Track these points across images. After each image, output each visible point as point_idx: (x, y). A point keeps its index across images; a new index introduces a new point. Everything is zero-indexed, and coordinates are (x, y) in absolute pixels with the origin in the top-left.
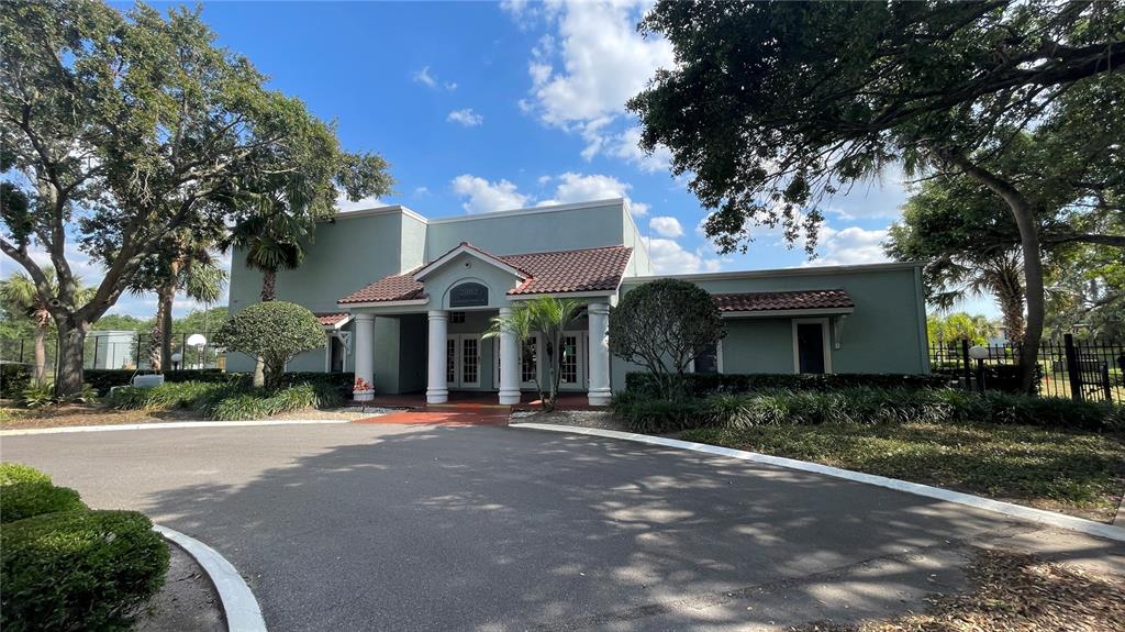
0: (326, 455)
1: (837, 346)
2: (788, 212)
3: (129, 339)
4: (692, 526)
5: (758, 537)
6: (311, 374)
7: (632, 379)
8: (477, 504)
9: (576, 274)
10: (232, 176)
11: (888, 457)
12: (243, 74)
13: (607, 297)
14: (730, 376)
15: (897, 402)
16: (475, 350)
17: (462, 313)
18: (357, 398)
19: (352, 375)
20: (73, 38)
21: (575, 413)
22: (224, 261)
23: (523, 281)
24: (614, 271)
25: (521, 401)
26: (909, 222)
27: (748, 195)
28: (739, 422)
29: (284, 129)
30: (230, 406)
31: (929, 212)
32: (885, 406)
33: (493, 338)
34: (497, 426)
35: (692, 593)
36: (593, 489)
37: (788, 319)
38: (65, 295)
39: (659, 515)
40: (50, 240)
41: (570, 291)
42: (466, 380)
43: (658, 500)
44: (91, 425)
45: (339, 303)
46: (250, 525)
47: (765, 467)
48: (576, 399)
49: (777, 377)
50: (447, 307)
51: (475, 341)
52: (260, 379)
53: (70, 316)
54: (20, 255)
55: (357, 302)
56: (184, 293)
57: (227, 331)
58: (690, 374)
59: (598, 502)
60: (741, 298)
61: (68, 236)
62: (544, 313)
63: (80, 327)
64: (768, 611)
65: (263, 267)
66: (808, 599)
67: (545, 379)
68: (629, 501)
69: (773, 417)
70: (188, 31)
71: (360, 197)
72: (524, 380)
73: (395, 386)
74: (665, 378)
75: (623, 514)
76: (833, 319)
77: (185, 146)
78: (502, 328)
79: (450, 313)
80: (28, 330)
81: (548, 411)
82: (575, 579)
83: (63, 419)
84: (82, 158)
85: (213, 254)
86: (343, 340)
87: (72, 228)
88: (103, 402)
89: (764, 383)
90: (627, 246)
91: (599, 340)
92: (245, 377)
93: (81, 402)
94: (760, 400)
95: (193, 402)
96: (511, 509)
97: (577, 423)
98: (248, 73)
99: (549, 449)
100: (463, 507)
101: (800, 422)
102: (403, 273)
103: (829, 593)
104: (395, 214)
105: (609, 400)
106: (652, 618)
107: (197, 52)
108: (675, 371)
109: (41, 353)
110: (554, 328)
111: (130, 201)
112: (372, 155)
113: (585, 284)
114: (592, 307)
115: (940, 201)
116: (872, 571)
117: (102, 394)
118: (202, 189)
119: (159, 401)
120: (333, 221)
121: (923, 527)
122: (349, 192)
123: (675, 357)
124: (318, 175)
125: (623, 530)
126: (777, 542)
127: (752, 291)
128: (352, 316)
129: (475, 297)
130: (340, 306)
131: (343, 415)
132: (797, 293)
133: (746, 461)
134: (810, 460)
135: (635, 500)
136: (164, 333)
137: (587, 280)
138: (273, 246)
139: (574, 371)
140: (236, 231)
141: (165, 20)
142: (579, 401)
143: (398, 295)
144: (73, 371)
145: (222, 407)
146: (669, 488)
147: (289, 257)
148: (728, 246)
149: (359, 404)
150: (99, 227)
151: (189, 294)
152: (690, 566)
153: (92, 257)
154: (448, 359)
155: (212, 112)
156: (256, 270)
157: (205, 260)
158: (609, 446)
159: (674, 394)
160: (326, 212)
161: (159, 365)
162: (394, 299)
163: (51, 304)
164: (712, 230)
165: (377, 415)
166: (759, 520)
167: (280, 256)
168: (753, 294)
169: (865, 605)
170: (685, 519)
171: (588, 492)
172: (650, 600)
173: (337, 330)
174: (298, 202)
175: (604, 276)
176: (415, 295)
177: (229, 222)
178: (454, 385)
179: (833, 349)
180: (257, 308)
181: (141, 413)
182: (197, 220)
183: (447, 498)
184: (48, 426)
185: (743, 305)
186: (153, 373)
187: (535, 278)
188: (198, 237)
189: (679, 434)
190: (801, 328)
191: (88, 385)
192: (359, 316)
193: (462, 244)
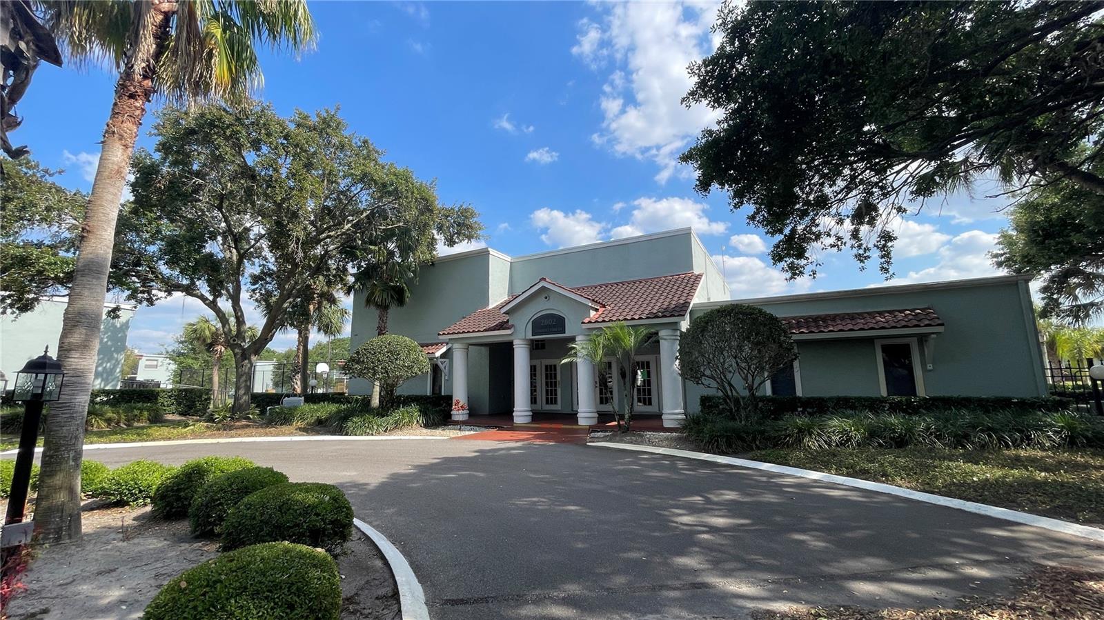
0: (432, 464)
1: (930, 367)
2: (855, 235)
3: (271, 368)
4: (746, 531)
5: (809, 543)
6: (417, 396)
7: (705, 400)
8: (559, 505)
9: (647, 302)
10: (356, 233)
11: (974, 482)
12: (365, 152)
13: (676, 323)
14: (809, 399)
15: (998, 427)
16: (555, 375)
17: (543, 340)
18: (455, 418)
19: (450, 398)
20: (256, 145)
21: (649, 434)
22: (346, 301)
23: (597, 310)
24: (683, 298)
25: (599, 422)
26: (1019, 229)
27: (813, 220)
28: (812, 443)
29: (396, 194)
30: (356, 423)
31: (1040, 218)
32: (982, 431)
33: (571, 363)
34: (577, 444)
35: (735, 577)
36: (661, 499)
37: (870, 341)
38: (240, 334)
39: (720, 521)
40: (231, 290)
41: (640, 318)
42: (547, 403)
43: (720, 510)
44: (259, 436)
45: (439, 334)
46: (388, 511)
47: (834, 486)
48: (651, 421)
49: (859, 399)
50: (530, 336)
51: (555, 366)
52: (375, 402)
53: (244, 350)
54: (213, 305)
55: (454, 333)
56: (316, 328)
57: (354, 360)
58: (766, 397)
59: (665, 509)
60: (816, 319)
61: (243, 288)
62: (617, 339)
63: (249, 359)
64: (803, 595)
65: (378, 306)
66: (842, 589)
67: (620, 401)
68: (692, 509)
69: (849, 439)
70: (329, 126)
71: (455, 243)
72: (601, 402)
73: (486, 409)
74: (737, 401)
75: (686, 519)
76: (922, 339)
77: (325, 212)
78: (579, 354)
79: (532, 341)
80: (206, 361)
81: (624, 432)
82: (637, 562)
83: (239, 432)
84: (251, 226)
85: (339, 295)
86: (442, 367)
87: (245, 281)
88: (262, 419)
89: (844, 405)
90: (696, 272)
91: (670, 366)
92: (364, 400)
93: (249, 418)
94: (835, 422)
95: (327, 420)
96: (588, 511)
97: (650, 443)
98: (369, 151)
99: (622, 464)
100: (546, 507)
101: (880, 445)
102: (491, 306)
103: (865, 588)
104: (483, 255)
105: (683, 423)
106: (699, 591)
107: (335, 140)
108: (746, 393)
109: (216, 379)
110: (626, 354)
111: (287, 258)
112: (464, 207)
113: (655, 311)
114: (662, 333)
115: (1054, 205)
116: (915, 576)
117: (263, 412)
118: (333, 244)
119: (303, 419)
120: (433, 265)
121: (987, 545)
122: (446, 239)
123: (746, 379)
124: (422, 229)
125: (684, 531)
126: (826, 548)
127: (827, 313)
128: (450, 346)
129: (554, 326)
130: (440, 337)
131: (444, 432)
132: (878, 313)
133: (815, 481)
134: (883, 482)
135: (698, 509)
136: (301, 363)
137: (657, 308)
138: (387, 288)
139: (650, 394)
140: (358, 277)
141: (314, 120)
142: (654, 423)
143: (487, 327)
144: (245, 394)
145: (350, 424)
146: (732, 500)
147: (398, 296)
148: (795, 271)
149: (456, 423)
150: (262, 279)
151: (319, 330)
152: (738, 559)
153: (257, 304)
154: (531, 383)
155: (343, 184)
156: (373, 308)
157: (333, 301)
158: (680, 465)
159: (747, 417)
160: (429, 257)
161: (299, 390)
162: (485, 330)
163: (231, 341)
164: (777, 258)
165: (472, 432)
166: (816, 530)
167: (392, 297)
168: (829, 316)
169: (898, 599)
170: (742, 525)
171: (656, 500)
172: (699, 580)
173: (437, 358)
174: (405, 250)
175: (674, 303)
176: (502, 326)
177: (352, 269)
178: (538, 407)
179: (925, 370)
180: (377, 341)
181: (292, 428)
182: (328, 270)
183: (534, 499)
184: (232, 437)
185: (818, 327)
186: (295, 395)
187: (608, 307)
188: (329, 283)
189: (750, 455)
190: (885, 349)
191: (253, 405)
192: (456, 346)
193: (541, 280)
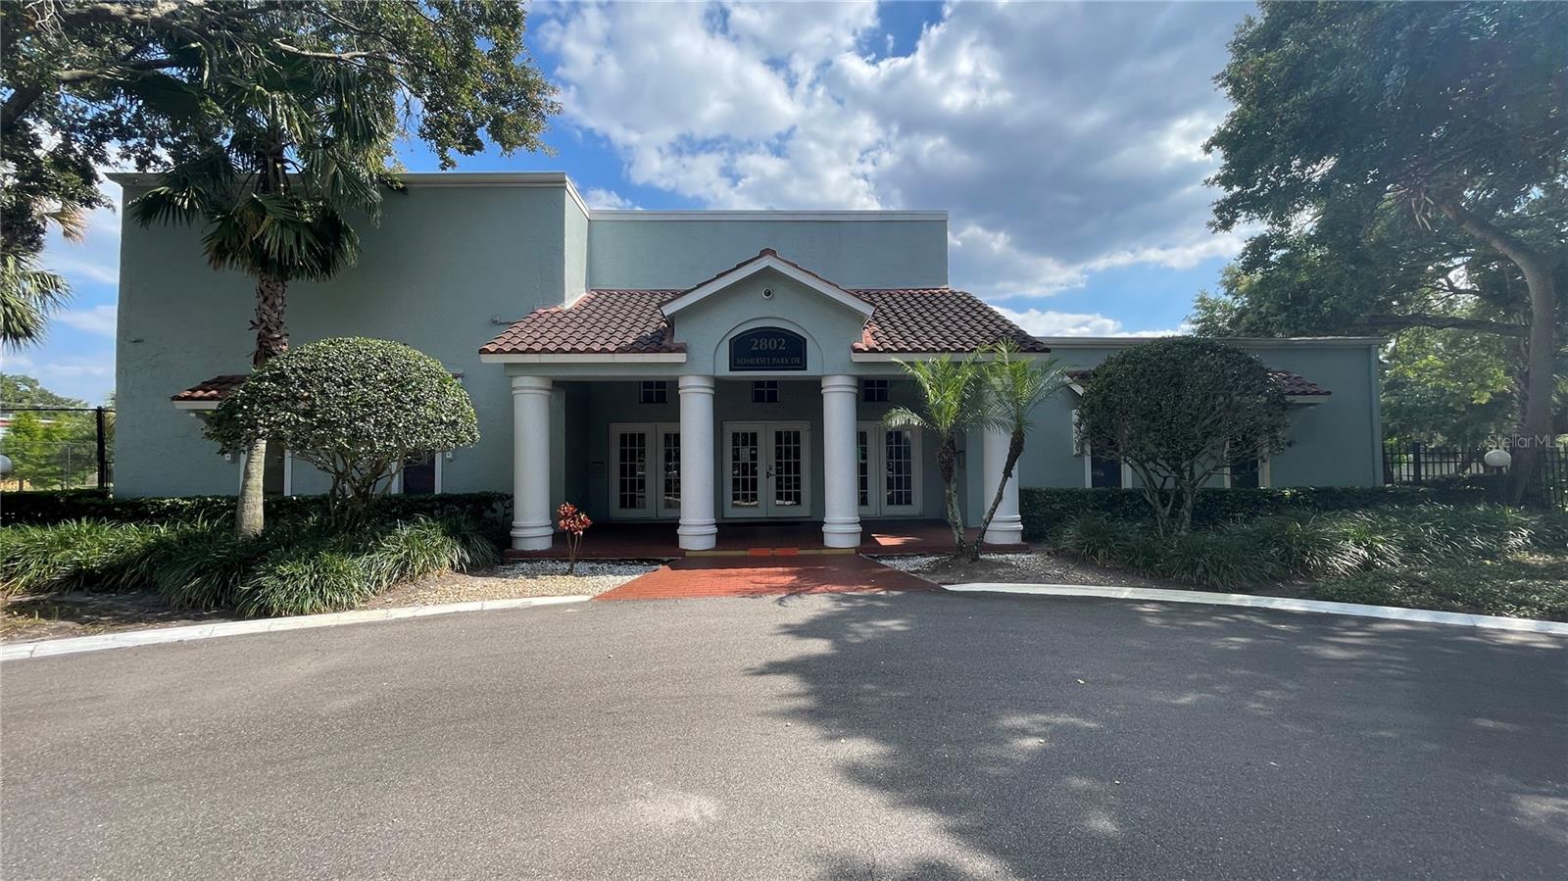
18: (523, 547)
45: (484, 350)
50: (724, 370)
55: (528, 351)
79: (718, 380)
102: (569, 306)
104: (548, 189)
129: (781, 354)
130: (486, 358)
138: (291, 220)
162: (620, 350)
165: (628, 579)
176: (659, 341)
192: (525, 381)
193: (763, 253)
